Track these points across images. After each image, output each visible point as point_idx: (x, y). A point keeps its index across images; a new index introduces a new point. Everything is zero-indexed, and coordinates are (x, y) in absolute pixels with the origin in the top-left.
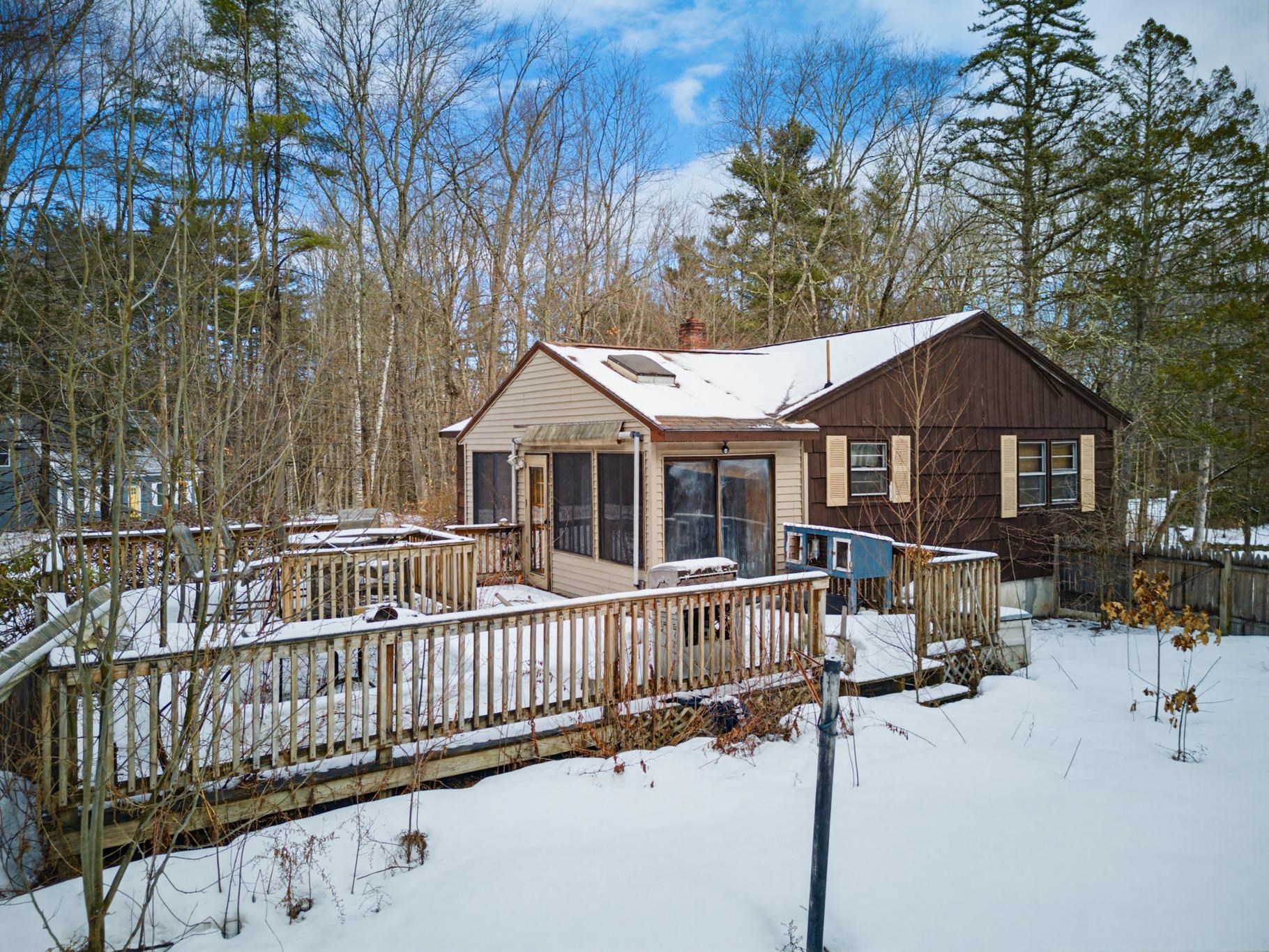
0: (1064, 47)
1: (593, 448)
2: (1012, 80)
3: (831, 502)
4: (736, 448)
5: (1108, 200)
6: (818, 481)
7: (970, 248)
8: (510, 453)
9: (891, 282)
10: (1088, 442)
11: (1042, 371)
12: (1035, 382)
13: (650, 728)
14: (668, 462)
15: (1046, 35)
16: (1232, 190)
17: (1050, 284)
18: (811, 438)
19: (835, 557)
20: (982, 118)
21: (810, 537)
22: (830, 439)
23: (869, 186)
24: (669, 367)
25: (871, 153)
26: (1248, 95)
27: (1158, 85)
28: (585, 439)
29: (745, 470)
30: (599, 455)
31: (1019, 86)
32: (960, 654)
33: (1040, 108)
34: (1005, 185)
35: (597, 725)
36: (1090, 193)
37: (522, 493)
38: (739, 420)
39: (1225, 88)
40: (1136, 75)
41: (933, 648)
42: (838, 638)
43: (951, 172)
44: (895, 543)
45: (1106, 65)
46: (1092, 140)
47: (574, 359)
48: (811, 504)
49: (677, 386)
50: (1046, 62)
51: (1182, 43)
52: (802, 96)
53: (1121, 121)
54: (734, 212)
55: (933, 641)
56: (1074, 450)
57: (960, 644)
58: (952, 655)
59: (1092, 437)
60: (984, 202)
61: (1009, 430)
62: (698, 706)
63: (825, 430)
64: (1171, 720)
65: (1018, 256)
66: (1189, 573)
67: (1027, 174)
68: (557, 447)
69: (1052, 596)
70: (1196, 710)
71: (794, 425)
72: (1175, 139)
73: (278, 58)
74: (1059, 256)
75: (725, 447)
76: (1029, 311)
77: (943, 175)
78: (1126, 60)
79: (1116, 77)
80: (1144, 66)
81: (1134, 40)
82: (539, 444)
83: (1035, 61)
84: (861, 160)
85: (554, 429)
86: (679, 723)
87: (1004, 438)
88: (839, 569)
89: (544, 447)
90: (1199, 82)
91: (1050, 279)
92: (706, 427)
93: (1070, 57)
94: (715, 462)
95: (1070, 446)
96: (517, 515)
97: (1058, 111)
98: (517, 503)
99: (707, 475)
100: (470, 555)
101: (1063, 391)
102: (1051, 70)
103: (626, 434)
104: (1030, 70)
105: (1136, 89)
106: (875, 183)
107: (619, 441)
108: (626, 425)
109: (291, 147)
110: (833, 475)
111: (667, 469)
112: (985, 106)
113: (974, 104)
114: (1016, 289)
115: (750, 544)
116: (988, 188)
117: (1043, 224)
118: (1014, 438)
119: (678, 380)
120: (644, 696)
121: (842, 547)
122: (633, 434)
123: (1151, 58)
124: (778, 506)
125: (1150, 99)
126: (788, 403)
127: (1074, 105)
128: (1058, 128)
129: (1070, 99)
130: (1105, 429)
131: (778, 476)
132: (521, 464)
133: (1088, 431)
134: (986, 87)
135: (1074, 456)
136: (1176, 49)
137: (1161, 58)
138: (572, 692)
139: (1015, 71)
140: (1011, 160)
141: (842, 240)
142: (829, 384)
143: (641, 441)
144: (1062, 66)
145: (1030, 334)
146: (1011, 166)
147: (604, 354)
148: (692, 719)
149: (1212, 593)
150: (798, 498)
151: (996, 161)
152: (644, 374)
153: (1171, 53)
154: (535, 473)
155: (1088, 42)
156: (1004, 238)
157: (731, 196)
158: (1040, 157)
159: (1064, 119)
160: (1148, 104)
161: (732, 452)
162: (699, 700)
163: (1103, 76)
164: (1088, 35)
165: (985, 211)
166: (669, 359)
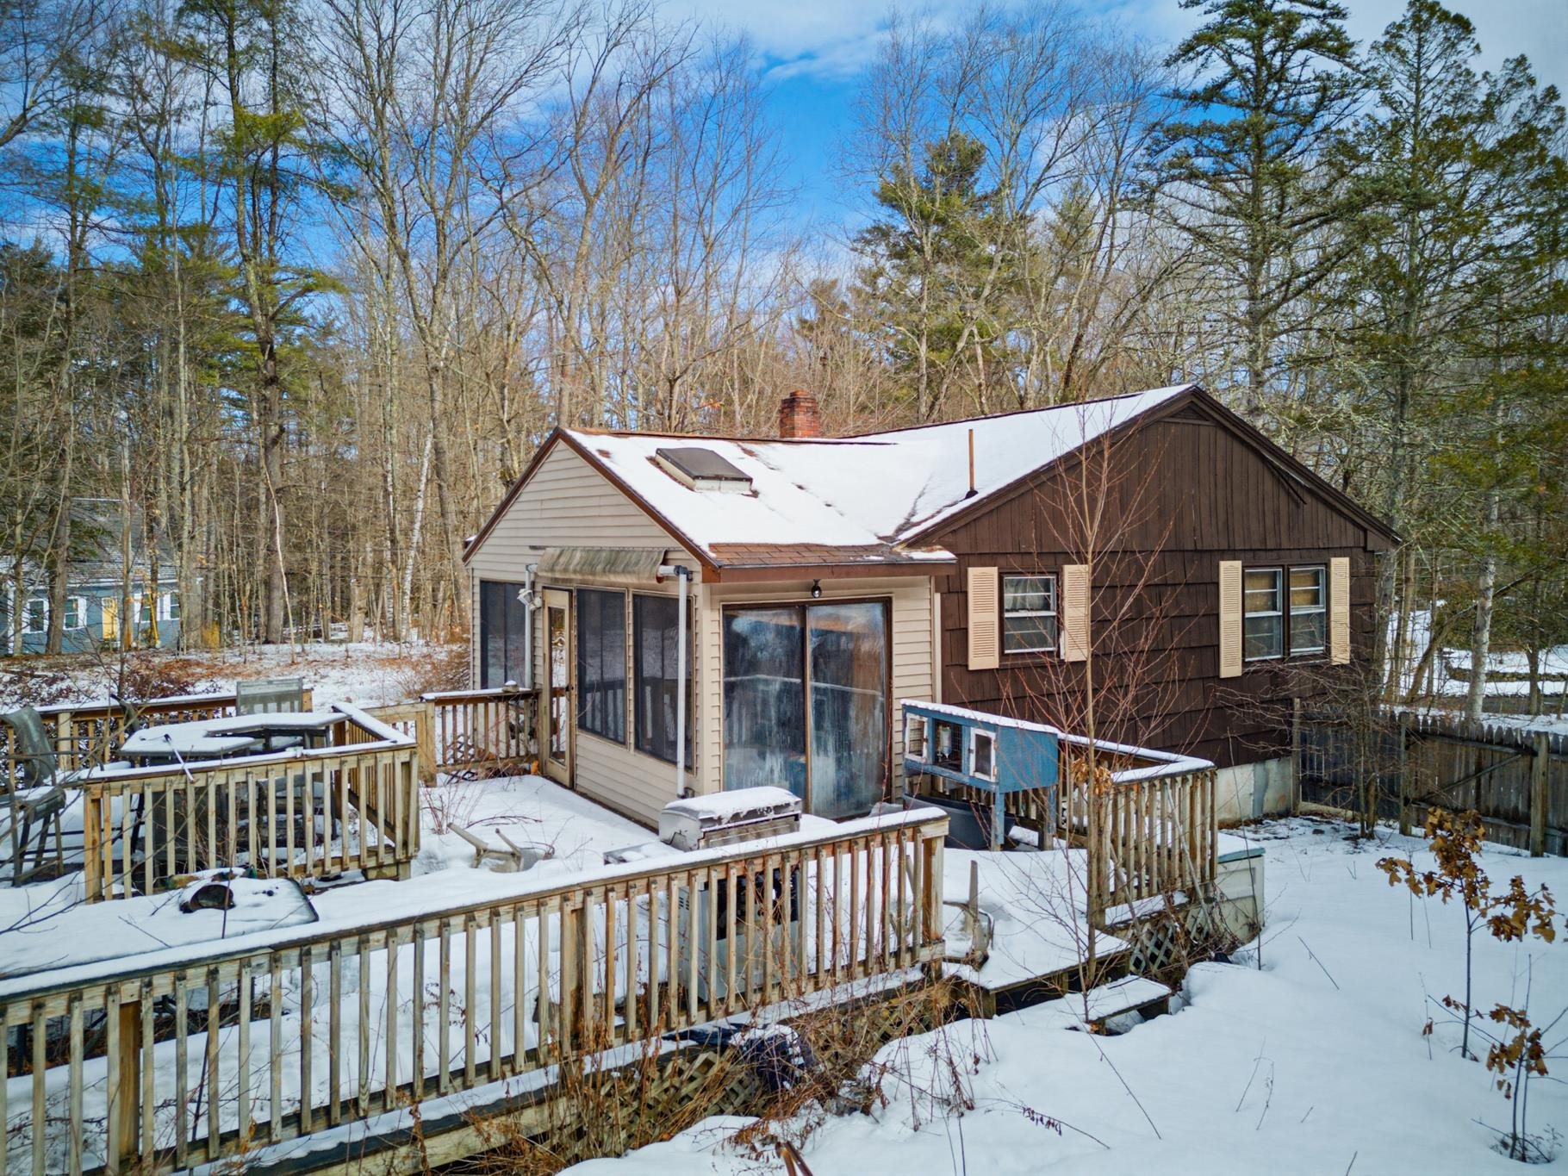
0: (1305, 29)
1: (627, 586)
2: (1237, 72)
3: (975, 663)
4: (832, 586)
5: (1365, 232)
6: (955, 635)
7: (1182, 297)
8: (522, 585)
9: (1079, 338)
10: (1340, 567)
11: (1278, 469)
12: (1269, 484)
13: (638, 1094)
14: (729, 612)
15: (1282, 13)
16: (1529, 221)
17: (1284, 345)
18: (944, 572)
19: (973, 757)
20: (1196, 123)
21: (939, 722)
22: (973, 573)
23: (1052, 216)
24: (745, 465)
25: (1052, 172)
26: (1552, 93)
27: (1429, 82)
28: (615, 573)
29: (847, 620)
30: (635, 596)
31: (1244, 79)
32: (1157, 919)
33: (1274, 111)
34: (1228, 212)
35: (541, 1098)
36: (1337, 224)
37: (539, 643)
38: (838, 548)
39: (1519, 85)
40: (1401, 67)
41: (1114, 914)
42: (965, 906)
43: (1157, 195)
44: (1061, 735)
45: (1361, 54)
46: (1343, 153)
47: (605, 454)
48: (945, 667)
49: (755, 494)
50: (1281, 48)
51: (1463, 25)
52: (962, 97)
53: (1381, 128)
54: (882, 249)
55: (1114, 904)
56: (1322, 580)
57: (1157, 903)
58: (1142, 922)
59: (1346, 560)
60: (1200, 236)
61: (1231, 554)
62: (724, 1047)
63: (966, 559)
64: (1500, 1084)
65: (1244, 306)
66: (1486, 762)
67: (1255, 197)
68: (583, 582)
69: (1291, 783)
70: (1543, 1071)
71: (919, 555)
72: (1453, 151)
73: (276, 43)
74: (1298, 308)
75: (816, 588)
76: (1258, 381)
77: (1146, 199)
78: (1387, 46)
79: (1375, 70)
80: (1411, 56)
81: (1399, 20)
82: (558, 575)
83: (1268, 47)
84: (1039, 182)
85: (578, 555)
86: (692, 1079)
87: (1224, 565)
88: (979, 775)
89: (565, 581)
90: (1486, 75)
91: (1283, 337)
92: (786, 560)
93: (1313, 42)
94: (801, 609)
95: (1316, 573)
96: (533, 675)
97: (1297, 115)
98: (533, 657)
99: (792, 628)
100: (407, 765)
101: (1308, 499)
102: (1289, 59)
103: (668, 570)
104: (1261, 60)
105: (1400, 87)
106: (1061, 214)
107: (660, 580)
108: (670, 556)
109: (290, 158)
110: (977, 625)
111: (728, 620)
112: (1200, 108)
113: (1186, 106)
114: (1242, 351)
115: (854, 728)
116: (1205, 218)
117: (1277, 265)
118: (1238, 564)
119: (756, 485)
120: (628, 1041)
121: (983, 743)
122: (678, 569)
123: (1420, 46)
124: (896, 671)
125: (1418, 101)
126: (914, 520)
127: (1319, 106)
128: (1297, 137)
129: (1313, 97)
130: (1365, 549)
131: (896, 628)
132: (538, 601)
133: (1341, 551)
134: (1201, 83)
135: (1321, 587)
136: (1453, 34)
137: (1433, 46)
138: (494, 1045)
139: (1243, 61)
140: (1233, 180)
141: (1015, 284)
142: (972, 493)
143: (689, 580)
144: (1301, 55)
145: (1255, 411)
146: (1235, 189)
147: (652, 445)
148: (715, 1069)
149: (1519, 792)
150: (927, 659)
151: (1214, 180)
152: (703, 478)
153: (1447, 39)
154: (555, 616)
155: (1336, 22)
156: (1225, 284)
157: (877, 229)
158: (1274, 174)
159: (1304, 125)
160: (1417, 106)
161: (827, 595)
162: (727, 1034)
163: (1356, 68)
164: (1338, 13)
165: (1201, 247)
166: (750, 453)
